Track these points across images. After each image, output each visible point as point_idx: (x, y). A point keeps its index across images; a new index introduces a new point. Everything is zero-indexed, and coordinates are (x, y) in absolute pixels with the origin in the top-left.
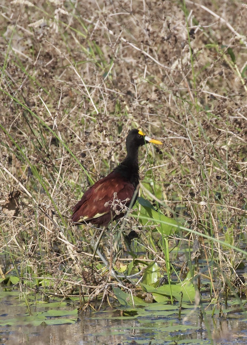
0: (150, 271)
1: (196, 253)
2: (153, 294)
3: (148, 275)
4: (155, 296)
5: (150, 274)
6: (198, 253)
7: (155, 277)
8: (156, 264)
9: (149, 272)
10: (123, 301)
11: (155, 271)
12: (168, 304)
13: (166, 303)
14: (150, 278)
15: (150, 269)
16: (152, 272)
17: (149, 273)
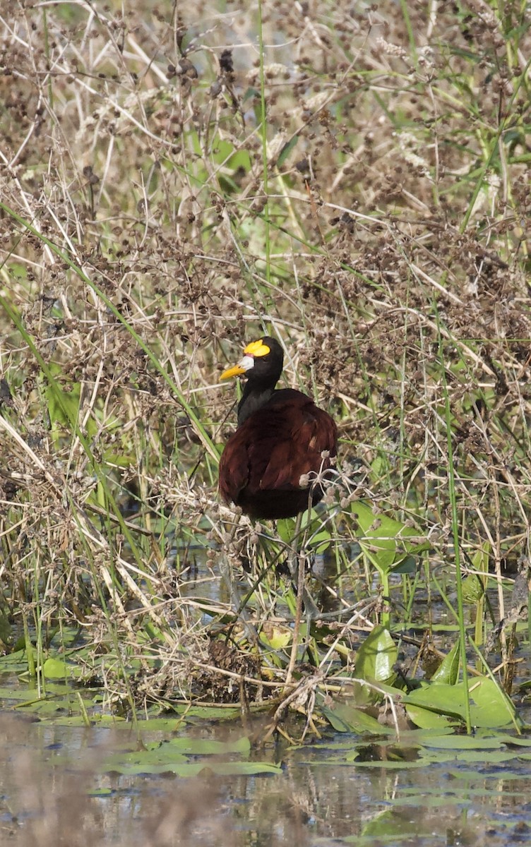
0: (371, 649)
1: (522, 609)
2: (408, 707)
3: (367, 660)
4: (414, 712)
5: (372, 657)
6: (525, 609)
7: (384, 665)
8: (386, 632)
9: (369, 651)
10: (337, 721)
11: (384, 651)
12: (456, 733)
13: (452, 730)
14: (373, 666)
15: (372, 645)
16: (377, 652)
17: (368, 654)
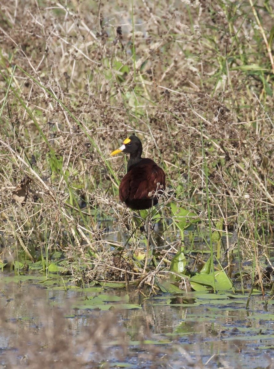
2: (191, 282)
3: (175, 264)
4: (194, 284)
5: (177, 263)
6: (236, 244)
7: (181, 266)
8: (182, 253)
9: (176, 261)
10: (163, 288)
11: (182, 261)
12: (210, 293)
13: (208, 292)
14: (177, 267)
15: (176, 259)
16: (179, 261)
17: (175, 262)
